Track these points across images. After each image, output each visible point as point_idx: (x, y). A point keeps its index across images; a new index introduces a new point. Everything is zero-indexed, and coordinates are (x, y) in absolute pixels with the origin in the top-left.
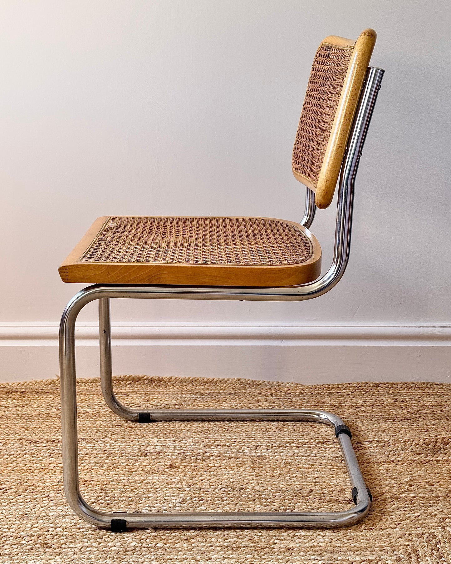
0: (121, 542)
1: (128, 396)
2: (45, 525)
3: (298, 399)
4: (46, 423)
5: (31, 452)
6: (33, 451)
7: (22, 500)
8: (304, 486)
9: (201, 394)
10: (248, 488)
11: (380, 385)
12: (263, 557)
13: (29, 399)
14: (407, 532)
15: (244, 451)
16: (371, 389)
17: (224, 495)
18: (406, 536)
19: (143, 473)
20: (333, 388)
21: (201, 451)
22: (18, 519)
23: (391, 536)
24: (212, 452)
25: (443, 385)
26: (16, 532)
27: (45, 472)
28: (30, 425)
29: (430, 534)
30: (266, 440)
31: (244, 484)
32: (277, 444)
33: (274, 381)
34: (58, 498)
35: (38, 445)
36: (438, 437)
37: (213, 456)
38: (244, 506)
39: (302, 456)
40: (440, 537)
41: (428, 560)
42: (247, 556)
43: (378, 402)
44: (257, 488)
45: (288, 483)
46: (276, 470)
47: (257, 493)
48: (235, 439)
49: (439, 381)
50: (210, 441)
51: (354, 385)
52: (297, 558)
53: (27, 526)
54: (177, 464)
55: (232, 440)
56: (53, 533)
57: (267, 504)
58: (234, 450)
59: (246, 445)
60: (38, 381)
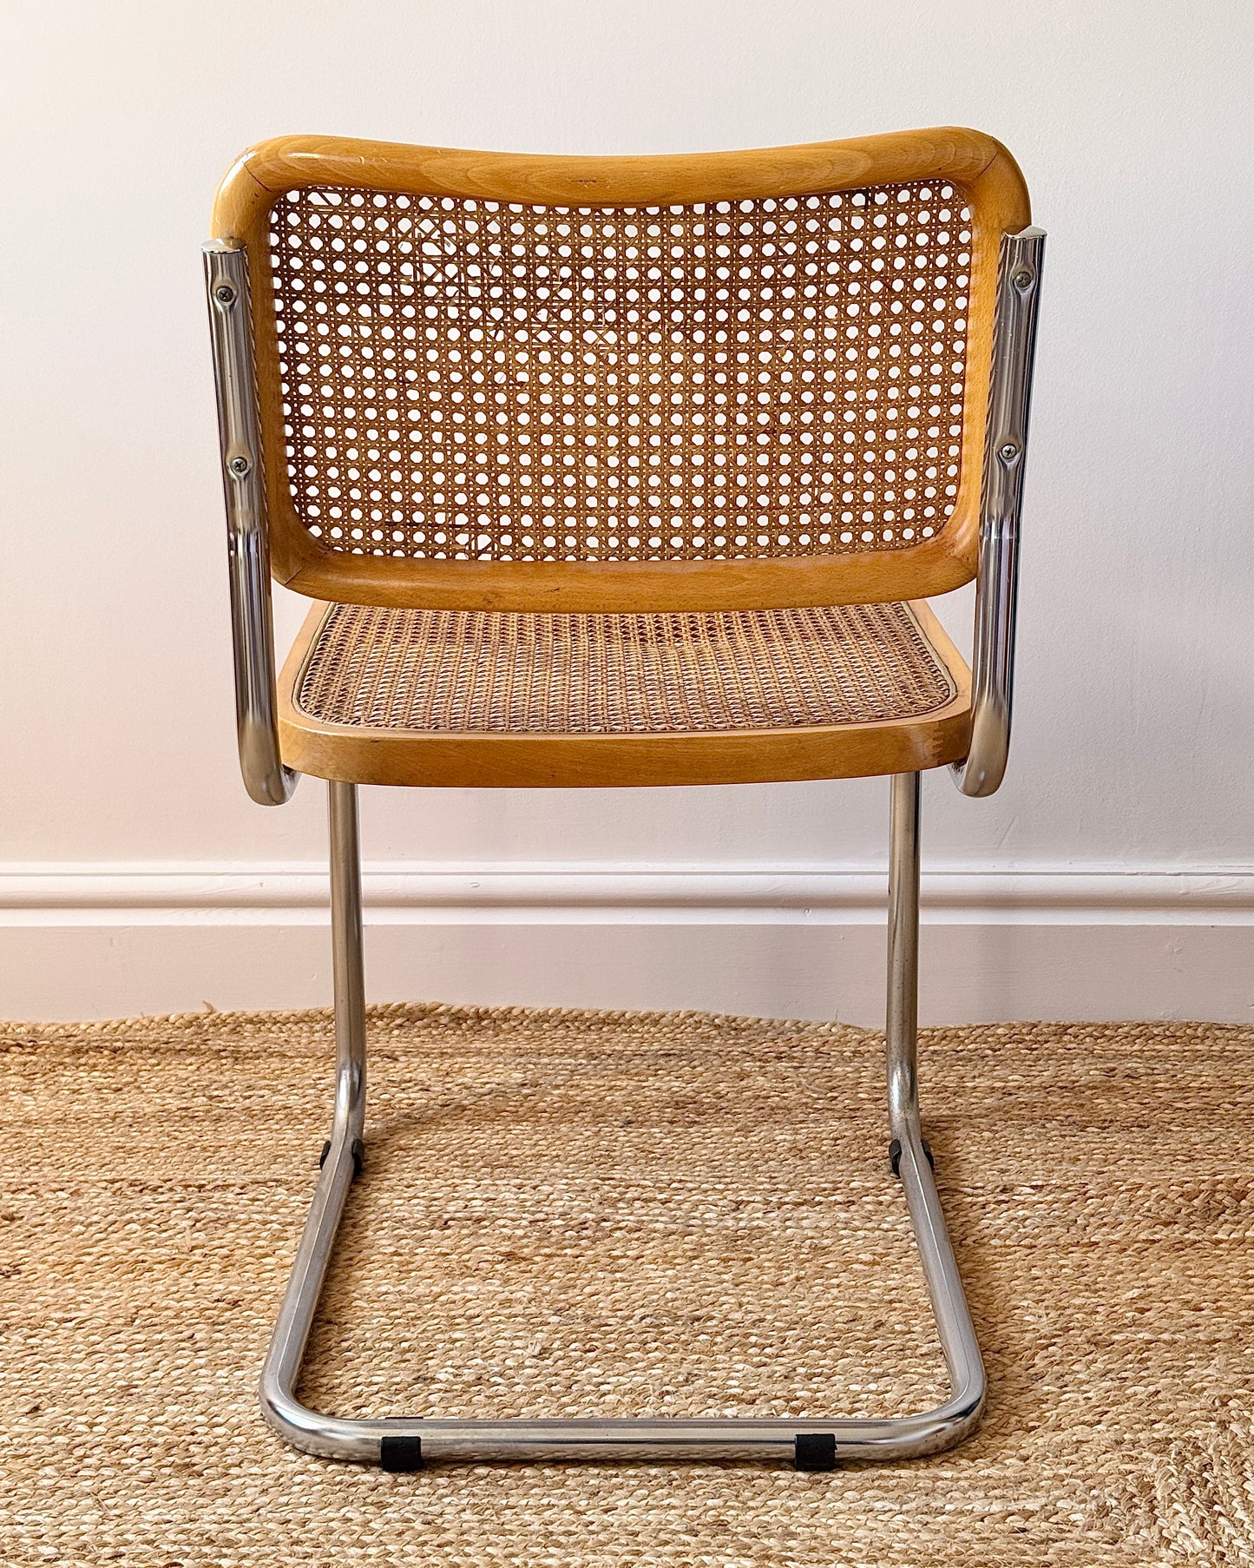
1: (396, 1060)
2: (185, 1418)
3: (849, 1069)
4: (181, 1136)
5: (143, 1215)
6: (149, 1215)
7: (123, 1346)
8: (860, 1313)
9: (591, 1056)
10: (712, 1318)
11: (1069, 1031)
12: (751, 1504)
13: (135, 1068)
14: (1126, 1436)
15: (706, 1216)
16: (1046, 1042)
17: (650, 1336)
18: (1124, 1447)
19: (438, 1274)
20: (944, 1038)
21: (590, 1216)
22: (113, 1400)
23: (1085, 1447)
24: (618, 1218)
25: (1239, 1029)
26: (110, 1434)
27: (182, 1269)
28: (140, 1142)
29: (1187, 1441)
30: (762, 1183)
31: (702, 1307)
32: (791, 1197)
33: (784, 1019)
34: (218, 1344)
35: (161, 1198)
36: (1219, 1177)
37: (621, 1229)
38: (702, 1366)
39: (857, 1229)
40: (1210, 1451)
41: (1177, 1513)
42: (710, 1503)
43: (1063, 1078)
44: (738, 1316)
45: (818, 1304)
46: (788, 1268)
47: (736, 1331)
48: (680, 1181)
49: (1229, 1020)
50: (615, 1187)
51: (1000, 1031)
52: (839, 1504)
53: (137, 1418)
54: (525, 1250)
55: (674, 1185)
56: (205, 1439)
57: (764, 1359)
58: (679, 1213)
59: (710, 1199)
60: (156, 1019)
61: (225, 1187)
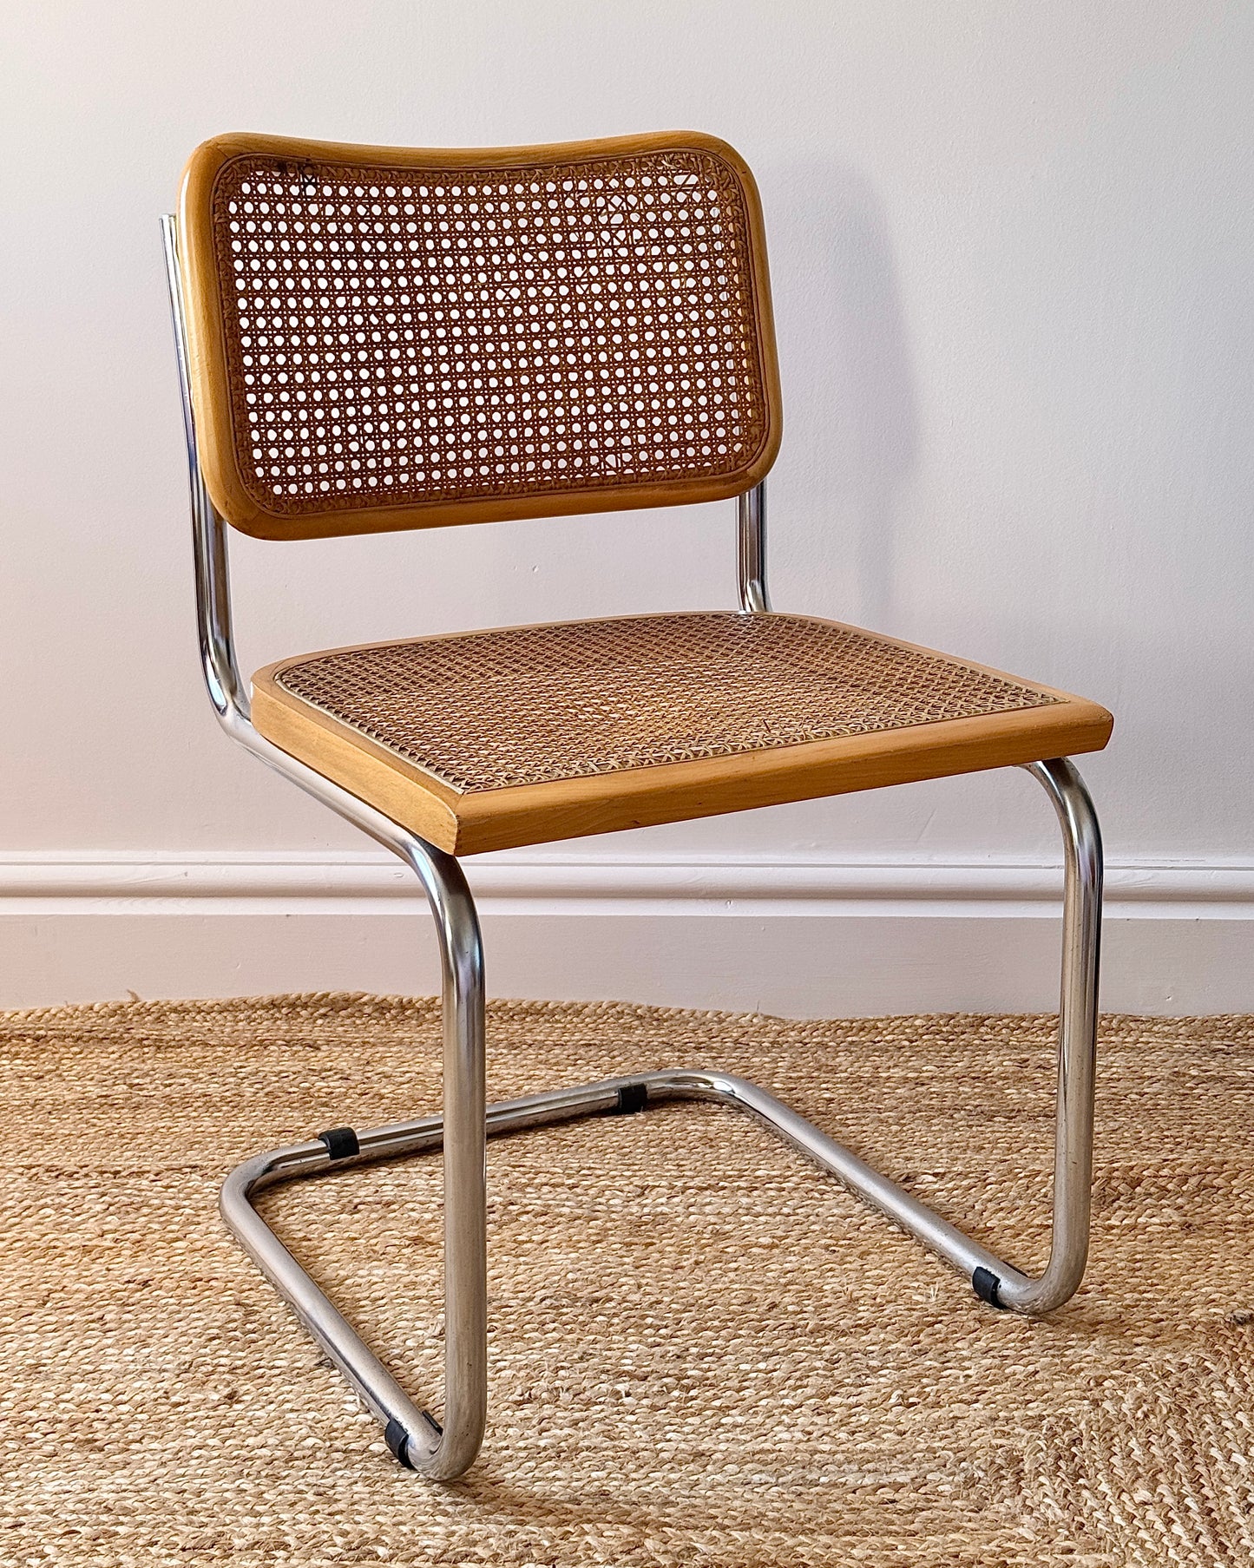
0: (279, 1437)
1: (318, 1049)
2: (91, 1396)
3: (767, 1059)
4: (99, 1123)
5: (57, 1201)
6: (64, 1200)
7: (34, 1328)
8: (755, 1295)
9: (512, 1046)
10: (611, 1300)
11: (986, 1022)
12: (633, 1475)
13: (57, 1056)
14: (1001, 1414)
15: (611, 1202)
16: (963, 1033)
17: (548, 1317)
18: (997, 1423)
19: (345, 1257)
20: (862, 1030)
21: (498, 1199)
22: (21, 1377)
23: (960, 1423)
24: (526, 1201)
25: (1154, 1022)
26: (17, 1409)
27: (93, 1256)
28: (58, 1128)
29: (1059, 1418)
30: (669, 1170)
31: (602, 1288)
32: (697, 1182)
33: (705, 1010)
34: (127, 1325)
35: (77, 1184)
36: (1115, 1165)
37: (527, 1213)
38: (597, 1346)
39: (758, 1215)
40: (1082, 1426)
41: (1042, 1485)
42: (594, 1475)
43: (977, 1068)
44: (635, 1297)
45: (714, 1287)
46: (688, 1253)
47: (633, 1313)
48: (589, 1168)
49: (1144, 1012)
50: (525, 1173)
51: (918, 1022)
52: (719, 1477)
53: (44, 1395)
54: (433, 1235)
55: (583, 1172)
56: (108, 1416)
57: (658, 1340)
58: (585, 1198)
59: (617, 1184)
60: (81, 1008)
61: (140, 1174)
